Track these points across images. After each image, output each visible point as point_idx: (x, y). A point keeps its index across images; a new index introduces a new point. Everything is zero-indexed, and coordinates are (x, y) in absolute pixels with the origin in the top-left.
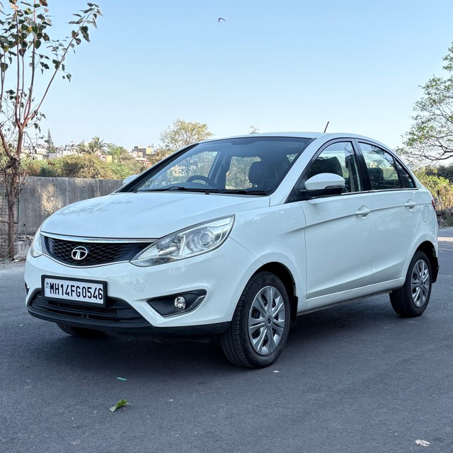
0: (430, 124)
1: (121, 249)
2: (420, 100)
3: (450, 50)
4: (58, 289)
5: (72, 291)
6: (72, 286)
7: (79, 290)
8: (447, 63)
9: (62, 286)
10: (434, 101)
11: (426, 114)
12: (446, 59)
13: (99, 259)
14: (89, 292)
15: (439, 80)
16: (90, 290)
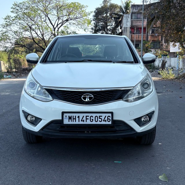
0: (7, 34)
1: (114, 94)
2: (2, 24)
3: (13, 5)
4: (75, 119)
5: (86, 119)
6: (86, 116)
7: (92, 118)
8: (12, 10)
9: (79, 117)
10: (8, 25)
11: (5, 30)
12: (12, 8)
13: (102, 100)
14: (100, 118)
15: (10, 16)
16: (100, 117)
